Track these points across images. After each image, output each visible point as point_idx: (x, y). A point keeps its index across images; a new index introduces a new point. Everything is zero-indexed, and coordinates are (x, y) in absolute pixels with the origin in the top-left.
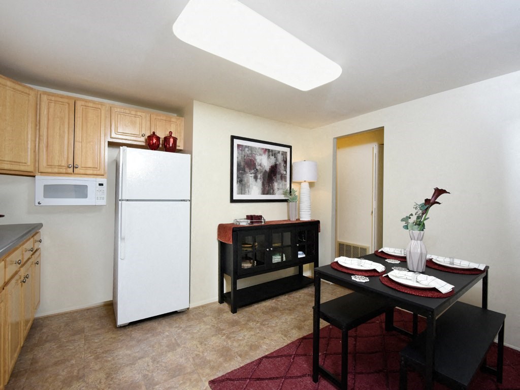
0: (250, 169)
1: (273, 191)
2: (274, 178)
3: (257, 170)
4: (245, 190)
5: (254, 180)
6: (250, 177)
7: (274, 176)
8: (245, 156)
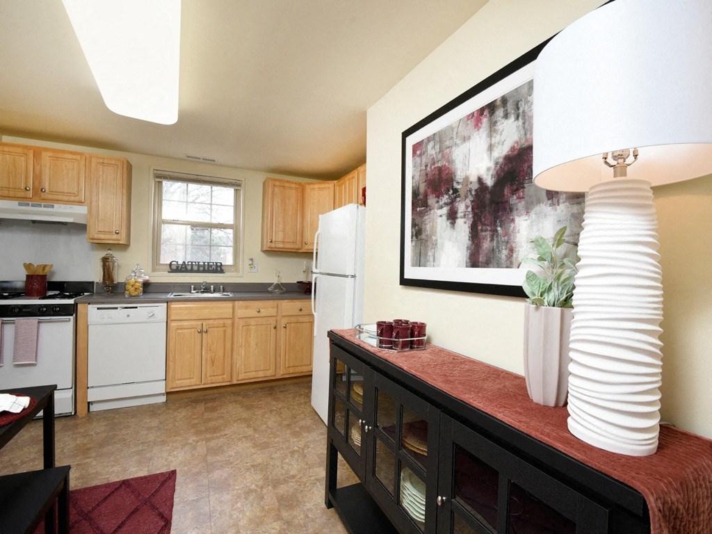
0: (438, 197)
1: (512, 250)
2: (513, 200)
3: (455, 191)
4: (426, 255)
5: (448, 223)
6: (437, 217)
7: (514, 192)
8: (426, 166)
